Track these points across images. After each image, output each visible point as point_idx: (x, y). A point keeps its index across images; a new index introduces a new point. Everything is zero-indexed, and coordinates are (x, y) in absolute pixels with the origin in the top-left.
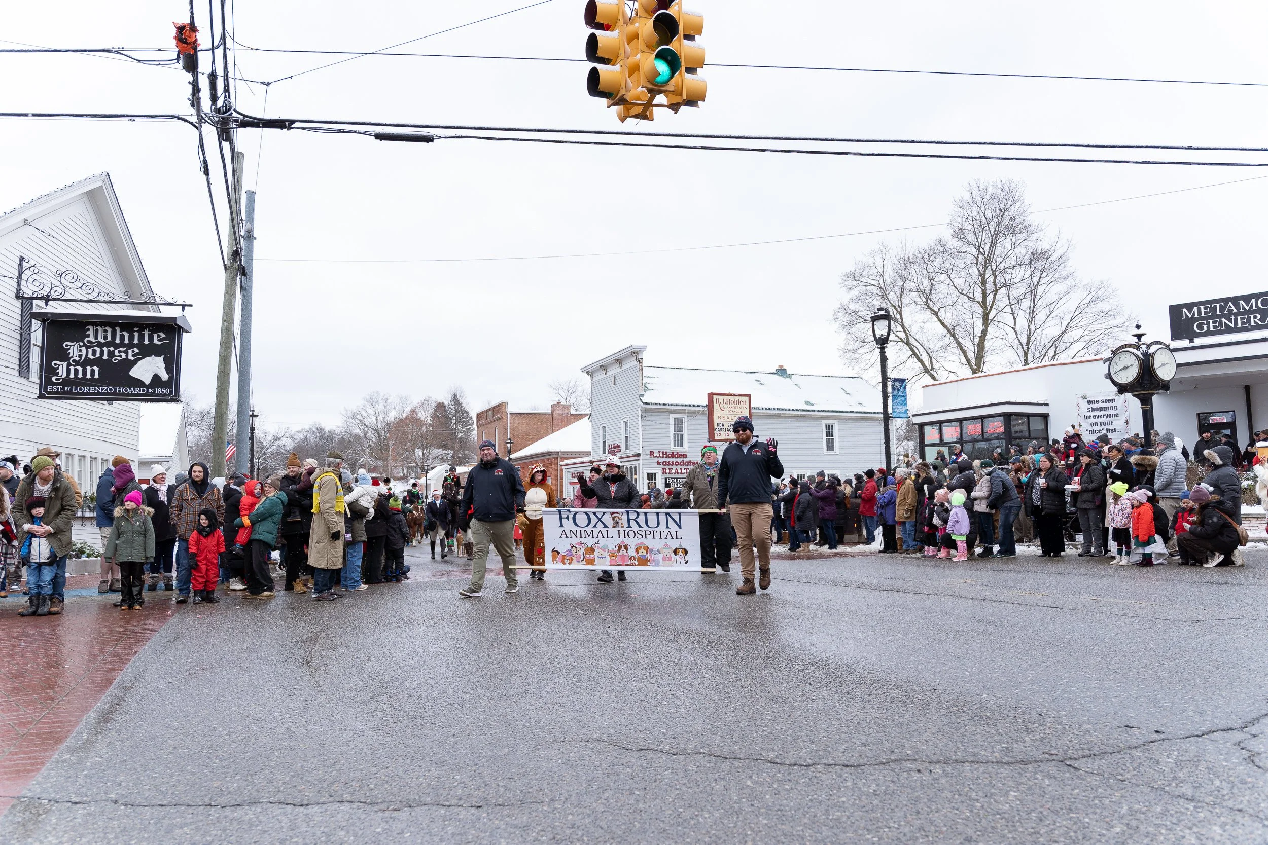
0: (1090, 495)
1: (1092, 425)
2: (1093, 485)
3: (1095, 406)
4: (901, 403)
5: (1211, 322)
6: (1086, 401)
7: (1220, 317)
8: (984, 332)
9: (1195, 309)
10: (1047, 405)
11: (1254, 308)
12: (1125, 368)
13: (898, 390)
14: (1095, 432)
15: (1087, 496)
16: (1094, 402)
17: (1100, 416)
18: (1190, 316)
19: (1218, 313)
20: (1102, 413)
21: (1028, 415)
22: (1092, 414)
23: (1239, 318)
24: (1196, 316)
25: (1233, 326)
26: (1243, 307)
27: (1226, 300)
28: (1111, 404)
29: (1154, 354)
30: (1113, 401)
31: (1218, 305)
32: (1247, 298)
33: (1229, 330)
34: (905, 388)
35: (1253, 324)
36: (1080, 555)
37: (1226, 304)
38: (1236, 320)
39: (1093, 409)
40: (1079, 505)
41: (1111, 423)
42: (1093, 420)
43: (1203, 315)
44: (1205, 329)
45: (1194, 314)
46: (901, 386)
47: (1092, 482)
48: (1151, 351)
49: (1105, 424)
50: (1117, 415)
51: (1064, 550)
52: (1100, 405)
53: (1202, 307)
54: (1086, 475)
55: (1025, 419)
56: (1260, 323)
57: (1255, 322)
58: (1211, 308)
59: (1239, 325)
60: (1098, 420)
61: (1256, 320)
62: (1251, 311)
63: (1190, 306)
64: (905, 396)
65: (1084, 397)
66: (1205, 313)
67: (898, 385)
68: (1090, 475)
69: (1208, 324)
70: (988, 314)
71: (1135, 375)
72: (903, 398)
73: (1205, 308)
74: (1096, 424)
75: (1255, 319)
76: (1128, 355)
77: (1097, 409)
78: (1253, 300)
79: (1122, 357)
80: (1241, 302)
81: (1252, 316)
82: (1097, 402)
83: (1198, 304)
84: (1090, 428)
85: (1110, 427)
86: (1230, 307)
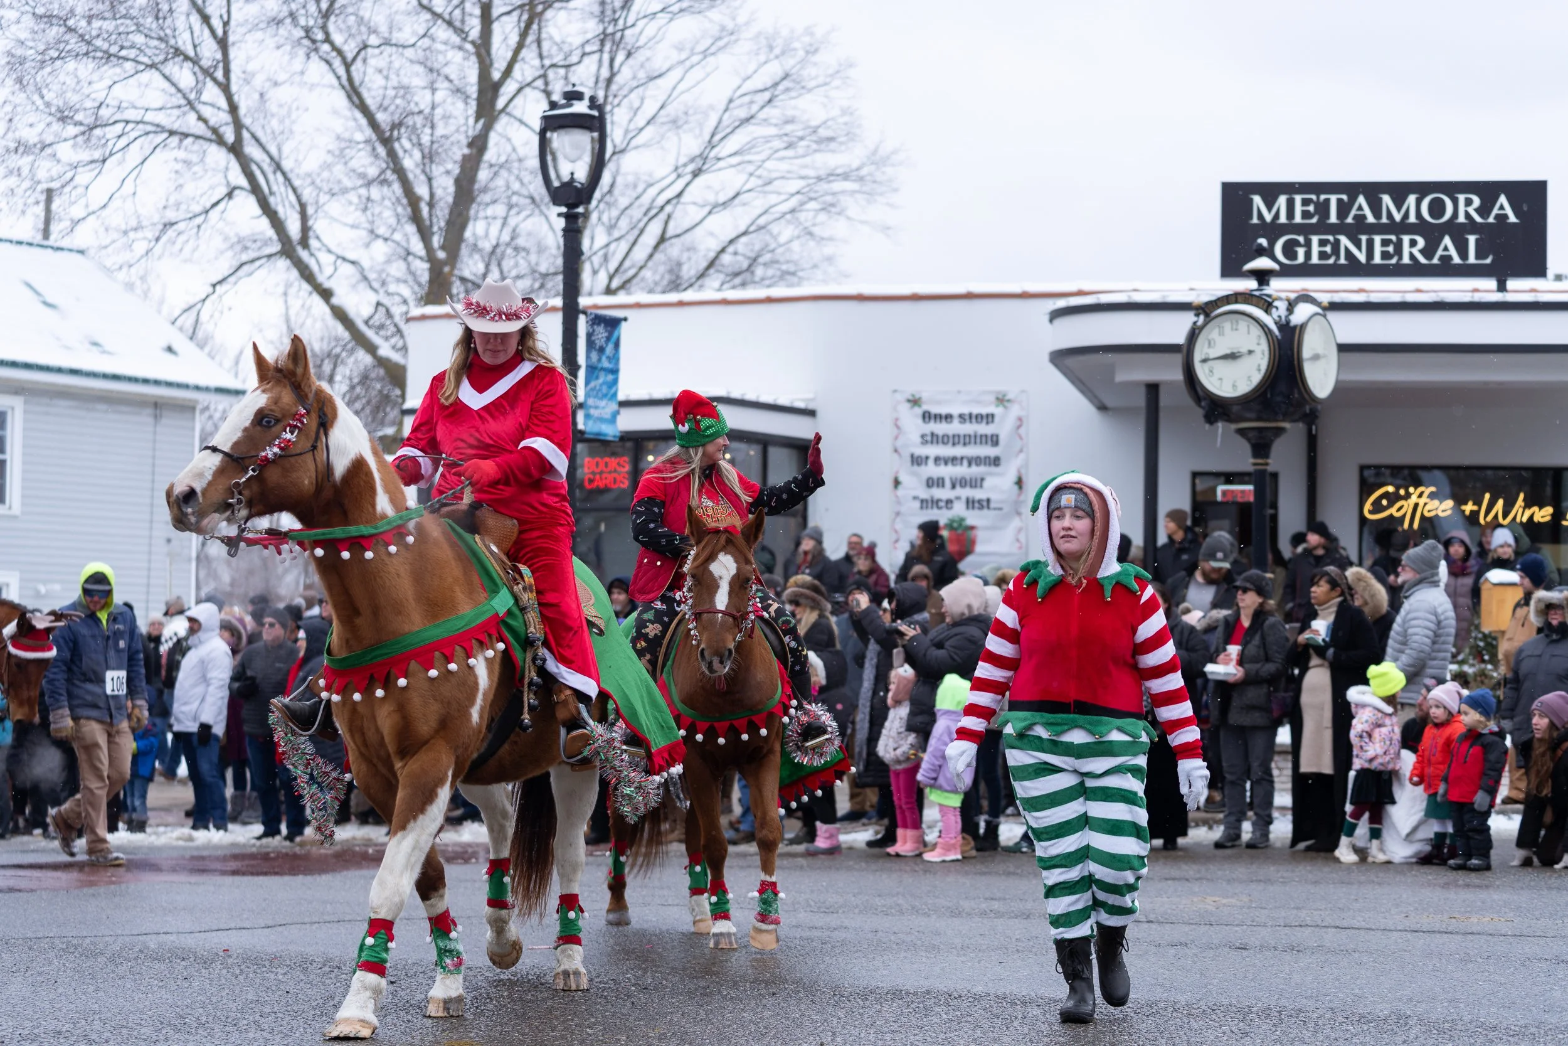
0: (1264, 690)
1: (931, 483)
2: (1270, 668)
3: (941, 428)
4: (604, 389)
5: (1315, 239)
6: (918, 411)
7: (1335, 229)
8: (479, 144)
9: (1282, 200)
10: (811, 413)
11: (1412, 219)
12: (1232, 356)
13: (601, 350)
14: (935, 503)
15: (1254, 695)
16: (939, 417)
17: (954, 460)
18: (1268, 217)
19: (1333, 218)
20: (959, 451)
21: (764, 442)
22: (933, 451)
23: (1377, 239)
24: (1283, 219)
25: (1362, 257)
26: (1390, 215)
27: (1352, 189)
28: (983, 429)
29: (1303, 327)
30: (989, 418)
31: (1333, 199)
32: (1399, 191)
33: (1354, 269)
34: (617, 345)
35: (1406, 260)
36: (1218, 845)
37: (1353, 199)
38: (1370, 244)
39: (935, 439)
40: (1236, 718)
41: (976, 483)
42: (932, 470)
43: (1298, 219)
44: (1301, 258)
45: (1277, 216)
46: (608, 339)
47: (1267, 659)
48: (1297, 318)
49: (963, 482)
50: (996, 462)
51: (1184, 834)
52: (955, 428)
53: (1298, 199)
54: (1257, 640)
55: (753, 452)
56: (1422, 260)
57: (1412, 256)
58: (1318, 205)
59: (1377, 259)
60: (947, 472)
61: (1415, 251)
62: (1403, 227)
63: (1270, 191)
64: (615, 371)
65: (915, 402)
66: (1306, 215)
67: (601, 332)
68: (1263, 638)
69: (1308, 244)
70: (496, 87)
71: (1257, 378)
72: (610, 377)
73: (1305, 202)
74: (939, 482)
75: (1412, 248)
76: (1243, 323)
77: (944, 440)
78: (1412, 199)
79: (1227, 326)
80: (1386, 199)
81: (1406, 239)
82: (948, 418)
83: (1290, 188)
84: (924, 494)
85: (978, 494)
86: (1360, 208)
